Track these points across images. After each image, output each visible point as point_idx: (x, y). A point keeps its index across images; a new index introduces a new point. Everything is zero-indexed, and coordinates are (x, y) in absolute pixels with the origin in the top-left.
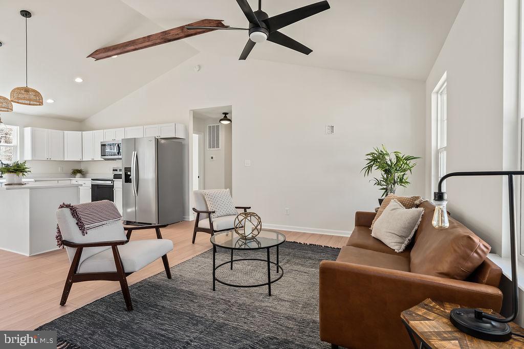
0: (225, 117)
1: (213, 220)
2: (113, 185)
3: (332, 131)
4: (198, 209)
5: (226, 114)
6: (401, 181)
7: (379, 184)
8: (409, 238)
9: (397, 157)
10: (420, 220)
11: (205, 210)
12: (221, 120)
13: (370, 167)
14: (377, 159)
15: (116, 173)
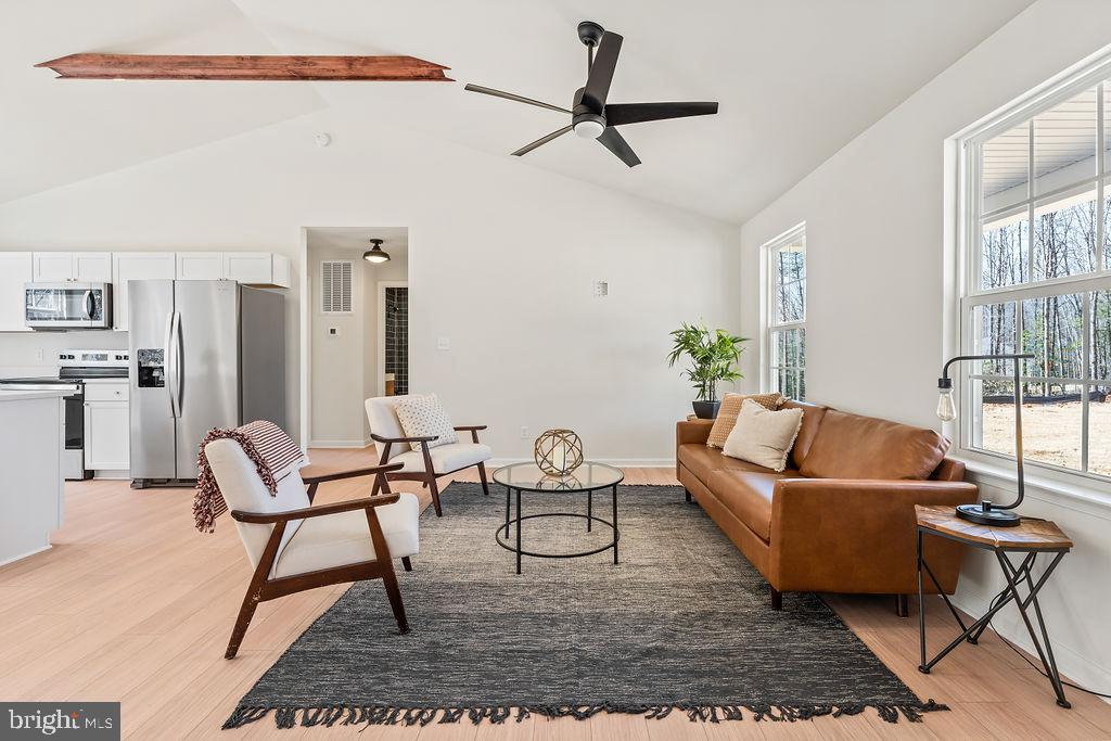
0: (377, 248)
1: (431, 452)
2: (83, 395)
3: (605, 292)
4: (385, 436)
5: (377, 242)
6: (724, 373)
7: (693, 378)
8: (788, 451)
9: (720, 337)
10: (800, 424)
11: (397, 436)
12: (367, 254)
13: (676, 354)
14: (688, 341)
15: (68, 363)
